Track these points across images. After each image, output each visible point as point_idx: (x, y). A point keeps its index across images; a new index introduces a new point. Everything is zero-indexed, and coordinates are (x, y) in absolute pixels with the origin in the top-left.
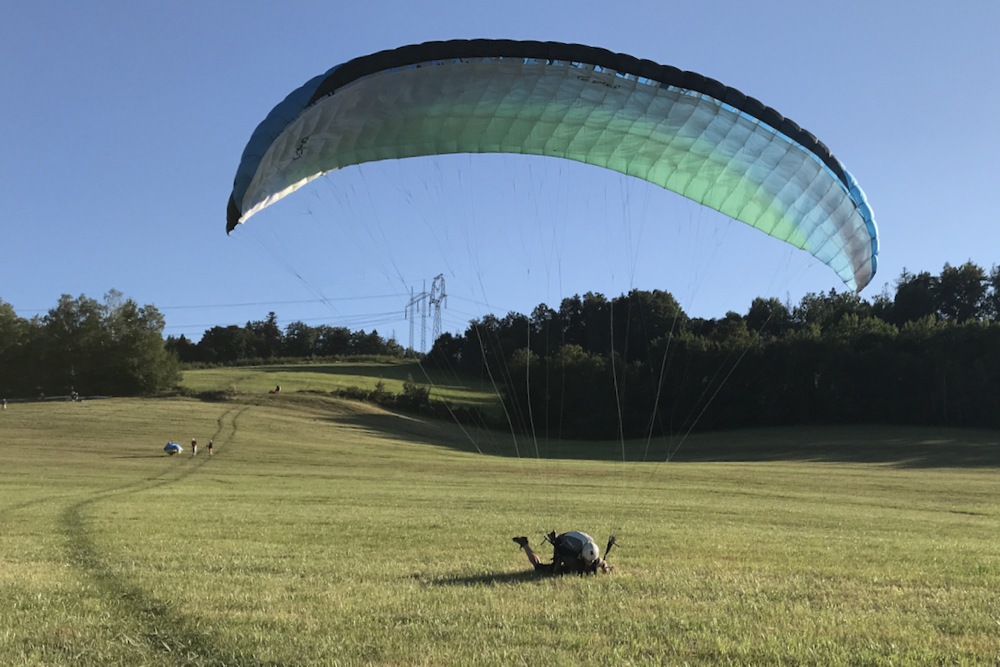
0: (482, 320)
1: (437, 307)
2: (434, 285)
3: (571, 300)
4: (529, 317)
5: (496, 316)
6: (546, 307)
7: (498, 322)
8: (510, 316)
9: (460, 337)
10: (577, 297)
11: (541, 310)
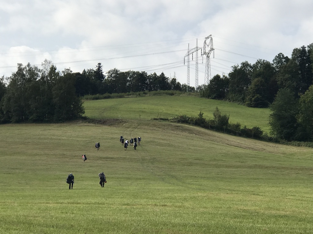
0: (240, 66)
1: (208, 57)
2: (205, 42)
3: (299, 50)
4: (271, 62)
5: (249, 63)
6: (283, 55)
7: (251, 67)
8: (258, 62)
9: (226, 77)
10: (304, 48)
11: (280, 57)
